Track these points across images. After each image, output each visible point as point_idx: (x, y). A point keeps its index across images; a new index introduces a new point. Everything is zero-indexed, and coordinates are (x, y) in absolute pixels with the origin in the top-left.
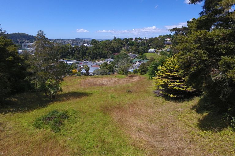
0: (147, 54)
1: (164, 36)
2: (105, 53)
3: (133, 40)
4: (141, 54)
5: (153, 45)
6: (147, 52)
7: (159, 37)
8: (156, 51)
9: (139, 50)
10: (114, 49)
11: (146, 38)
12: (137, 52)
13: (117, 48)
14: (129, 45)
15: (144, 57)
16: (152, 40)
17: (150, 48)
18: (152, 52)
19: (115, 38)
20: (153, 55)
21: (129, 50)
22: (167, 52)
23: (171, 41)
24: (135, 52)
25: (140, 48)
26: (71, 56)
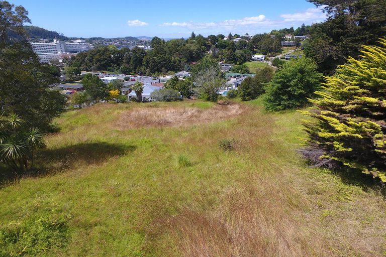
0: (250, 63)
1: (281, 31)
2: (175, 62)
3: (225, 39)
4: (238, 63)
5: (260, 47)
6: (250, 60)
7: (271, 34)
8: (265, 58)
9: (235, 56)
10: (191, 53)
11: (247, 34)
12: (232, 59)
13: (195, 52)
14: (217, 47)
15: (244, 69)
16: (258, 38)
17: (255, 53)
18: (258, 60)
19: (193, 35)
20: (260, 65)
21: (217, 57)
22: (285, 60)
23: (293, 40)
24: (228, 61)
25: (238, 53)
26: (116, 67)
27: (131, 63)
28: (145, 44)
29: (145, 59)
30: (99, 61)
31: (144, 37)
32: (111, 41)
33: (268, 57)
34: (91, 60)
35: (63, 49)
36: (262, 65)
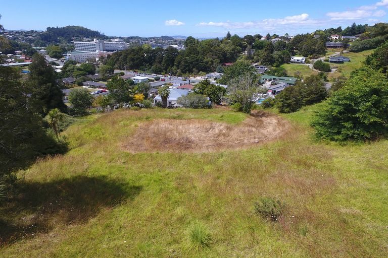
0: (288, 65)
1: (326, 31)
2: (207, 63)
3: (263, 39)
4: (275, 65)
5: (301, 49)
6: (288, 62)
7: (315, 34)
8: (305, 60)
9: (272, 57)
10: (224, 54)
11: (287, 34)
12: (269, 61)
13: (230, 53)
14: (253, 47)
15: (282, 72)
16: (299, 39)
17: (294, 54)
18: (298, 62)
19: (229, 35)
20: (299, 67)
21: (252, 58)
22: (329, 63)
23: (340, 41)
24: (264, 62)
25: (276, 54)
26: (148, 66)
27: (163, 63)
28: (180, 43)
29: (177, 59)
30: (133, 60)
31: (180, 36)
32: (147, 40)
33: (309, 60)
34: (125, 59)
35: (101, 48)
36: (301, 67)
